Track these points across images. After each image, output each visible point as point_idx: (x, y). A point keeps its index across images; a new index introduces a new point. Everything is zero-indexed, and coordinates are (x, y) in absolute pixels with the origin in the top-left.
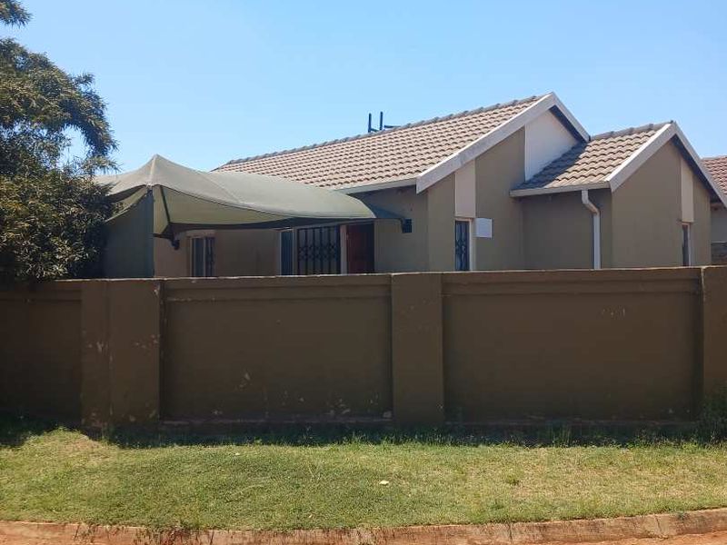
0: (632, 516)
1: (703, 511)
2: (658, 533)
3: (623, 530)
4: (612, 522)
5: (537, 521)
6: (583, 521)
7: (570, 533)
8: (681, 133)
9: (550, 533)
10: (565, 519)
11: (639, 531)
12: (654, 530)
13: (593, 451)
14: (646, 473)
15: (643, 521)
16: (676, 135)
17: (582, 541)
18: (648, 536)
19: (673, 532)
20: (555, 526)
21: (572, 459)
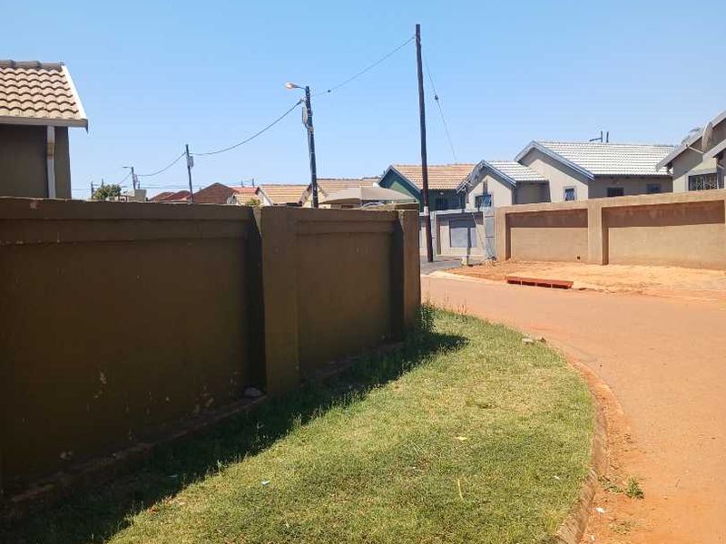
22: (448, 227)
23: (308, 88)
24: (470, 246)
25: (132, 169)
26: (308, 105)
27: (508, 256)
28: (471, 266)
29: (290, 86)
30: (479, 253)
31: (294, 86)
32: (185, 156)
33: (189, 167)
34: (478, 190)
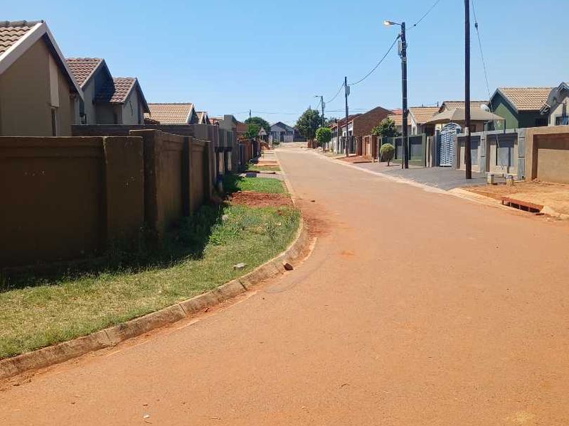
0: (88, 334)
1: (136, 320)
2: (109, 343)
3: (83, 347)
4: (74, 343)
5: (10, 357)
6: (50, 347)
7: (41, 360)
8: (50, 33)
9: (24, 364)
10: (34, 349)
11: (95, 344)
12: (106, 342)
13: (30, 291)
14: (80, 301)
15: (96, 337)
16: (46, 34)
17: (52, 364)
18: (101, 347)
19: (119, 340)
20: (27, 357)
21: (15, 300)
22: (495, 146)
23: (404, 24)
24: (510, 165)
25: (322, 97)
26: (403, 39)
27: (534, 176)
28: (496, 184)
29: (387, 24)
30: (514, 172)
31: (391, 23)
32: (344, 87)
33: (346, 96)
34: (558, 111)
